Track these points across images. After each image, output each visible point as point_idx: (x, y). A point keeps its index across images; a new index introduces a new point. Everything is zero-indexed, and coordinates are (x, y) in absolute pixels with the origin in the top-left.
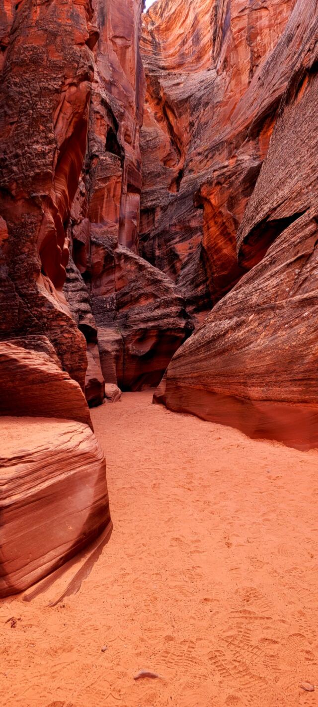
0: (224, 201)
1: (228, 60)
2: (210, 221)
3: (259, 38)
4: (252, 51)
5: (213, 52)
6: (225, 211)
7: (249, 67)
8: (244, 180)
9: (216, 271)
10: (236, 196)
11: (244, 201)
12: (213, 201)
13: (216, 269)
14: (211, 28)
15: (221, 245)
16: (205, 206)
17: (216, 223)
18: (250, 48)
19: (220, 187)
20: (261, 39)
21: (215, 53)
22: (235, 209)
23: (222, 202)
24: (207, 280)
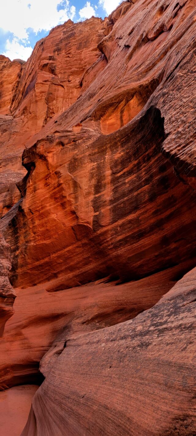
0: (65, 162)
1: (28, 108)
2: (39, 182)
3: (55, 102)
4: (48, 108)
5: (11, 107)
6: (63, 171)
7: (45, 117)
8: (93, 145)
9: (34, 240)
10: (81, 158)
11: (90, 165)
12: (50, 160)
13: (33, 237)
14: (12, 93)
15: (50, 210)
16: (36, 164)
17: (47, 185)
18: (47, 105)
19: (61, 147)
20: (56, 103)
21: (12, 108)
22: (76, 172)
23: (62, 162)
24: (17, 248)
